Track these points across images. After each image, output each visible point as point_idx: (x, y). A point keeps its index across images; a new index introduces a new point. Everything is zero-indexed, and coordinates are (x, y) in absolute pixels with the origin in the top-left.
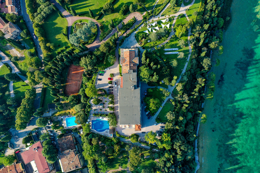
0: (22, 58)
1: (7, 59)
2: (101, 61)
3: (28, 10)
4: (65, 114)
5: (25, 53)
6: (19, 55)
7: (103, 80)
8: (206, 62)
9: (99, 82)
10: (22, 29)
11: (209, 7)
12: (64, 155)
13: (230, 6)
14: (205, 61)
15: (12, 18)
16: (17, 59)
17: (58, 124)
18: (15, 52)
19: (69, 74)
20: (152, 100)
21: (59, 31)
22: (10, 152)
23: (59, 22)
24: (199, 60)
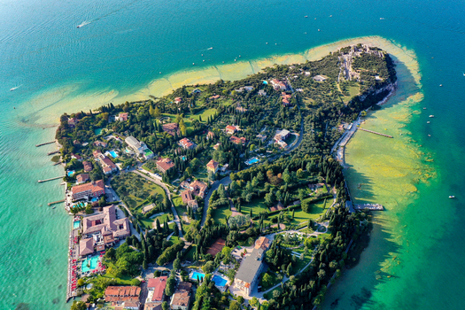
0: (188, 224)
1: (178, 220)
2: (243, 240)
3: (211, 197)
4: (195, 269)
5: (193, 222)
6: (187, 221)
7: (238, 253)
8: (321, 273)
9: (234, 253)
10: (199, 206)
11: (336, 238)
12: (179, 291)
13: (362, 250)
14: (321, 271)
15: (198, 198)
16: (184, 223)
17: (185, 273)
18: (186, 219)
19: (214, 243)
20: (266, 274)
21: (223, 216)
22: (139, 278)
23: (226, 212)
24: (316, 269)
